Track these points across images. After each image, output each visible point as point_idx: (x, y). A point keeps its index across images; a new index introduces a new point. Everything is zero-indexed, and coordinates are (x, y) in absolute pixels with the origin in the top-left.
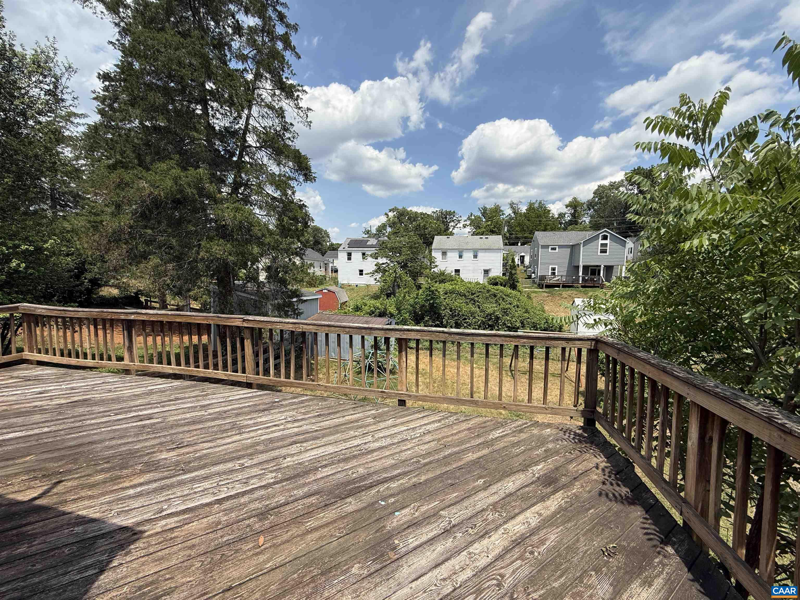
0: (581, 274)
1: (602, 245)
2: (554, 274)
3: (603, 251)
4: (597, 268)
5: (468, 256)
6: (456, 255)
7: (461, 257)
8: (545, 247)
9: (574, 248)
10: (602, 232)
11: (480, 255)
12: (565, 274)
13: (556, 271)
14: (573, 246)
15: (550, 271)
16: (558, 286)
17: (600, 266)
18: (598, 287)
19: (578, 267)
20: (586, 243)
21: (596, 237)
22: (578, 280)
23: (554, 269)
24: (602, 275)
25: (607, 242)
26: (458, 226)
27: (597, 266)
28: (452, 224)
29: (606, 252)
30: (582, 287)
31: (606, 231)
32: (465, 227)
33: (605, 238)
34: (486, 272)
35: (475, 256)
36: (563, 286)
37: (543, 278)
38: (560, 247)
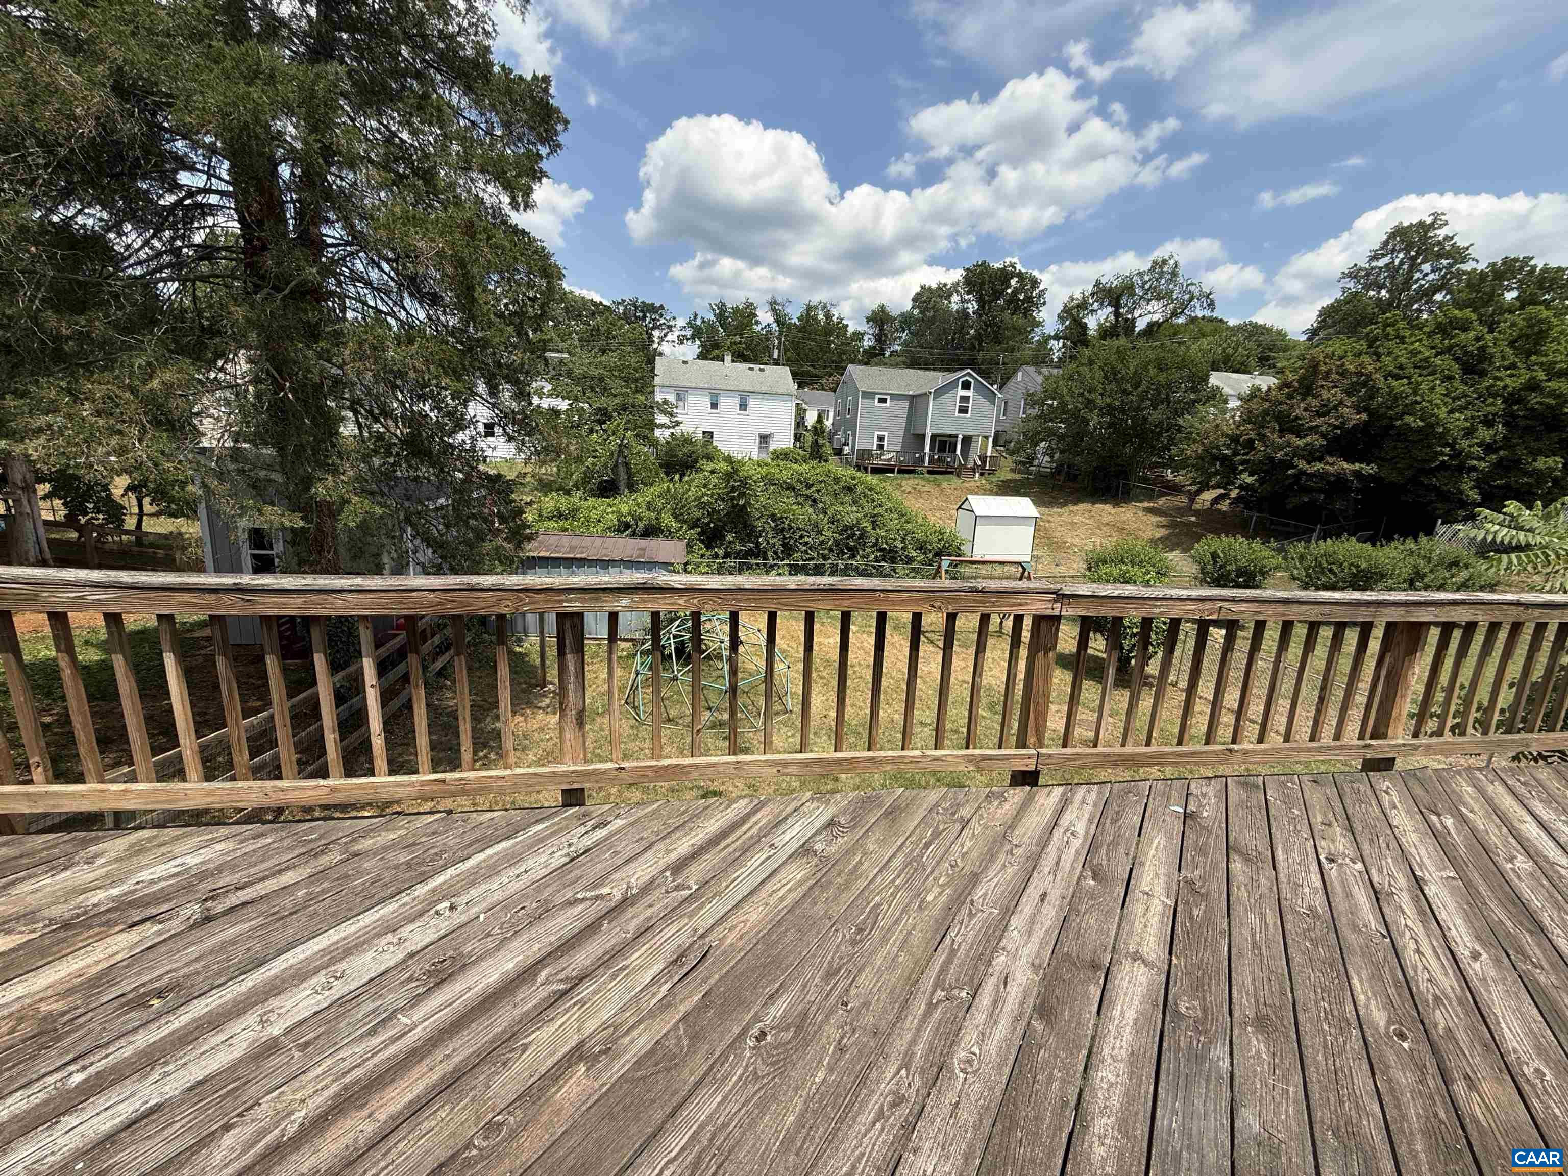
0: (927, 449)
1: (962, 398)
2: (881, 447)
3: (963, 410)
4: (953, 440)
5: (729, 403)
6: (707, 401)
7: (714, 405)
8: (869, 395)
9: (916, 402)
10: (961, 375)
11: (752, 403)
12: (899, 448)
13: (885, 443)
14: (913, 396)
15: (876, 442)
16: (892, 471)
17: (956, 436)
18: (952, 473)
19: (923, 436)
20: (939, 392)
21: (952, 386)
22: (923, 462)
23: (881, 439)
24: (958, 452)
25: (970, 393)
26: (670, 337)
27: (950, 436)
28: (656, 333)
29: (966, 412)
30: (929, 472)
31: (969, 374)
32: (681, 342)
33: (966, 386)
34: (765, 439)
35: (743, 407)
36: (900, 471)
37: (865, 454)
38: (894, 397)
